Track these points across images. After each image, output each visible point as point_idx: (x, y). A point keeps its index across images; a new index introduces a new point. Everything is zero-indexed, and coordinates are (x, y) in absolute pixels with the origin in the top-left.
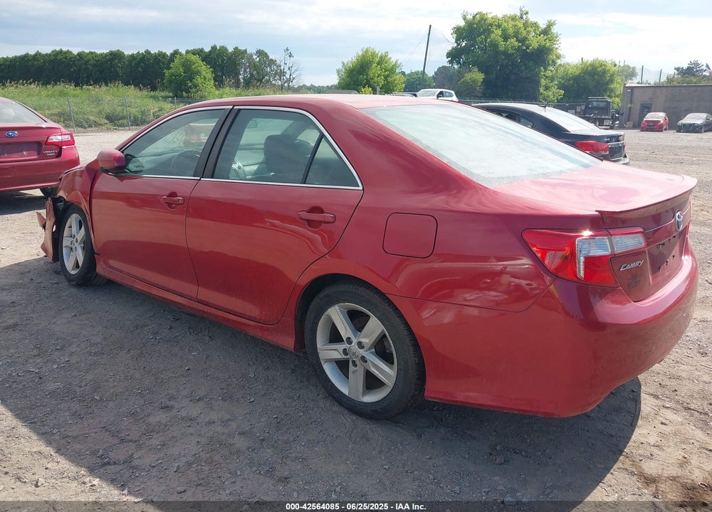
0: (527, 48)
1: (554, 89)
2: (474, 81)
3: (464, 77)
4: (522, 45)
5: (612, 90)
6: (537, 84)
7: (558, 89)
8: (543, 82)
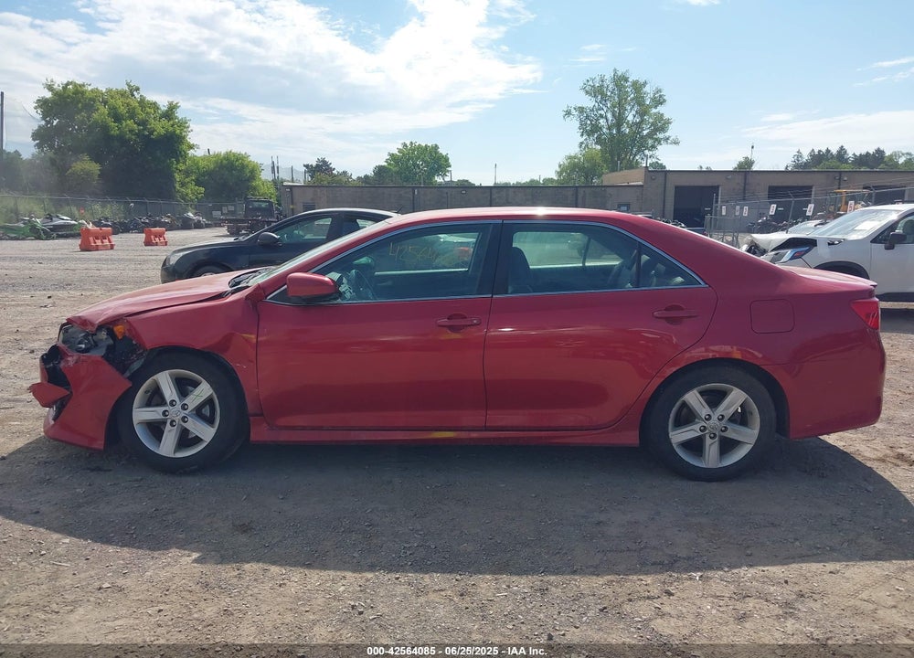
0: (151, 133)
1: (192, 186)
2: (88, 174)
3: (71, 167)
4: (144, 129)
5: (255, 188)
6: (170, 178)
7: (196, 185)
8: (177, 177)
